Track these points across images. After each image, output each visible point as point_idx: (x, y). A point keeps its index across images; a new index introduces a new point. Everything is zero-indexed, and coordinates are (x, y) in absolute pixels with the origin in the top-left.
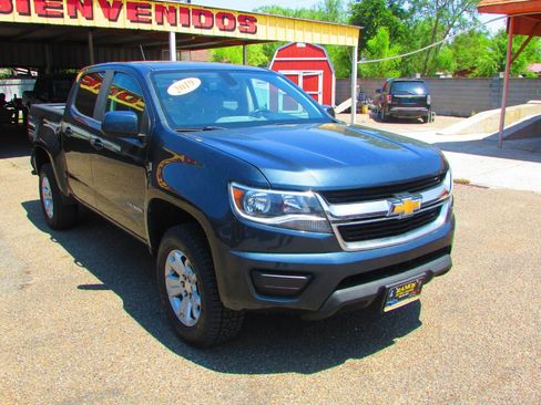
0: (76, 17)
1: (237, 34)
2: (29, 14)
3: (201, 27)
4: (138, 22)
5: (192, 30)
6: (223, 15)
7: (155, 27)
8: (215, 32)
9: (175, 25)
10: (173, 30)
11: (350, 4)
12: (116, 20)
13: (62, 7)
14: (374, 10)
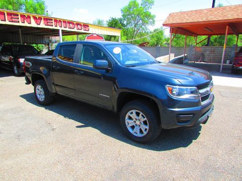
0: (24, 22)
1: (82, 31)
2: (5, 21)
3: (70, 28)
4: (48, 25)
5: (67, 29)
6: (78, 24)
7: (54, 27)
8: (75, 30)
9: (61, 27)
10: (60, 29)
11: (107, 22)
12: (39, 24)
13: (18, 19)
14: (115, 24)
